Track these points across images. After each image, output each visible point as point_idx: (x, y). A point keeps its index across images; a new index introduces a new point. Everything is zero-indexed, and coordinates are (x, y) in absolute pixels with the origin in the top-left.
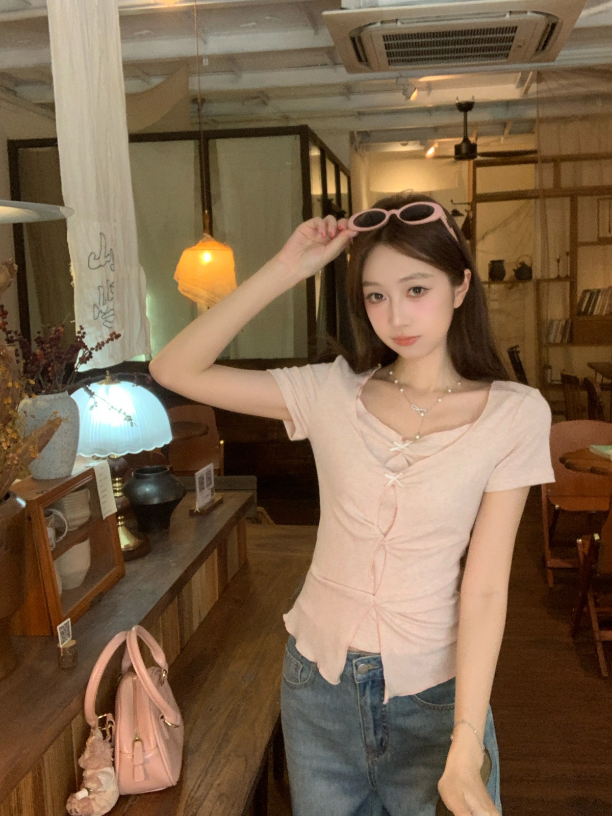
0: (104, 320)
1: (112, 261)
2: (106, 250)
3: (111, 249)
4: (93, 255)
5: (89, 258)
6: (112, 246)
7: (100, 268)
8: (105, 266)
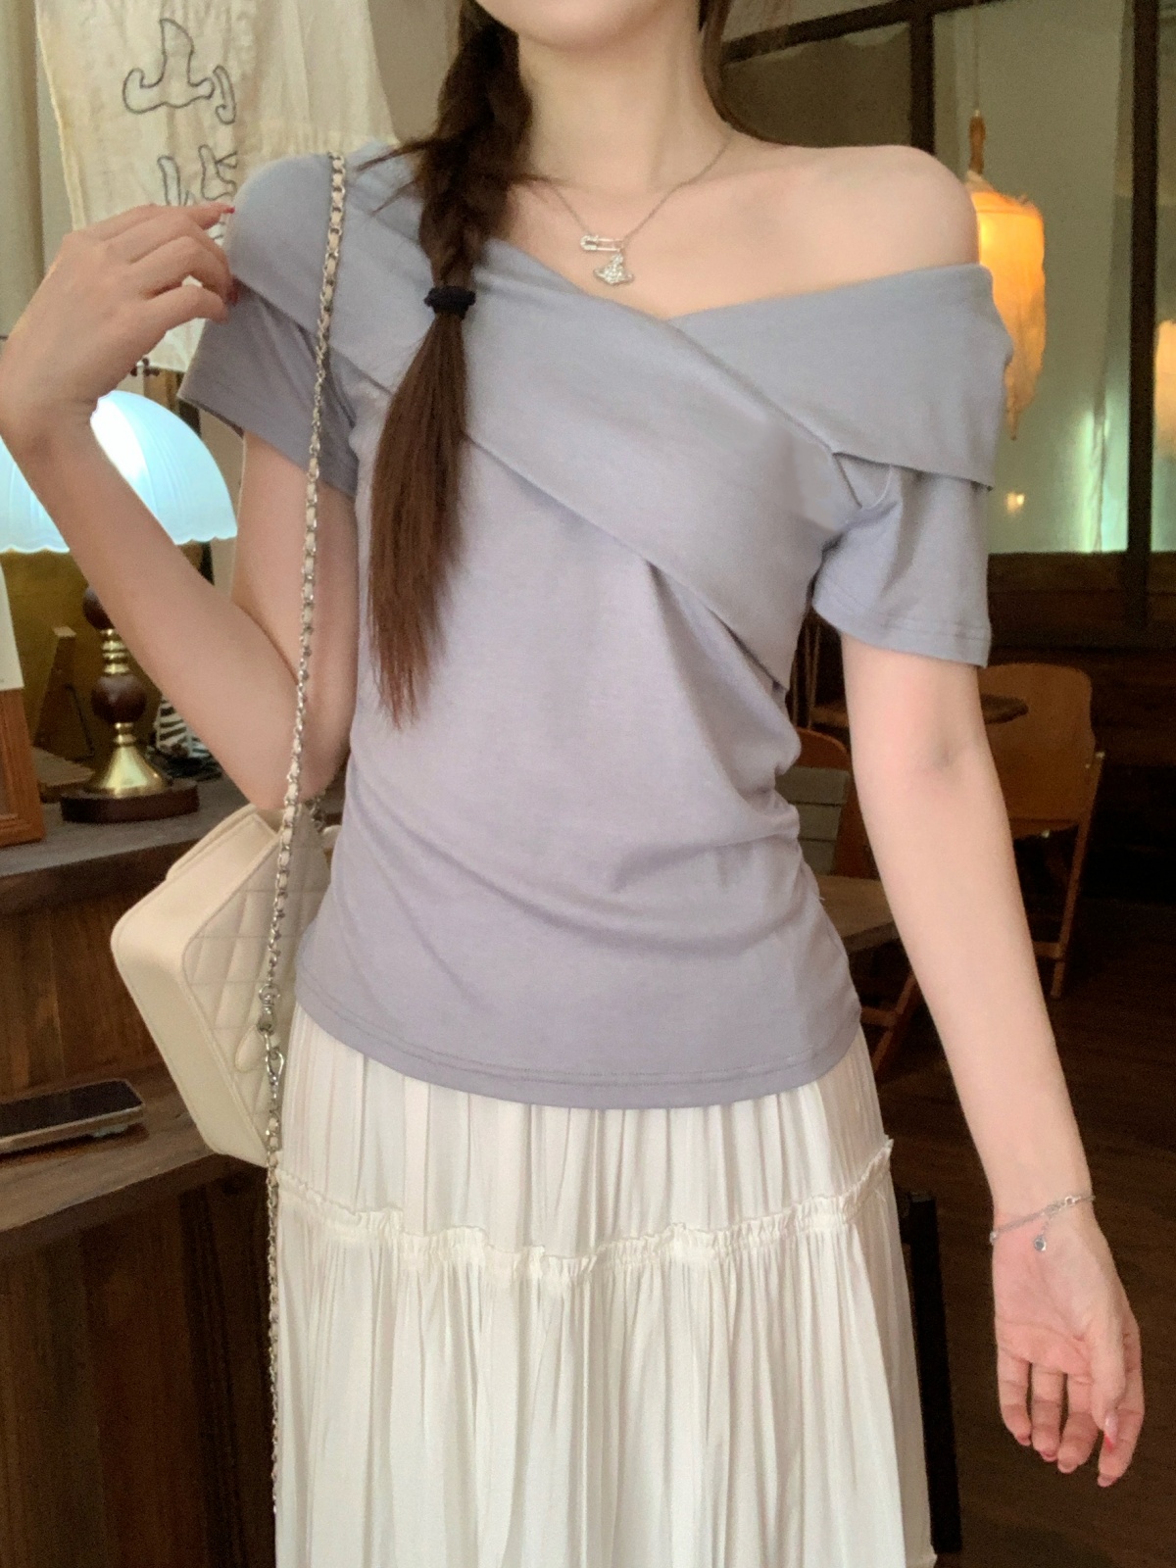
1: (217, 100)
2: (194, 63)
3: (218, 67)
4: (137, 76)
5: (125, 84)
6: (225, 59)
7: (163, 111)
8: (191, 106)
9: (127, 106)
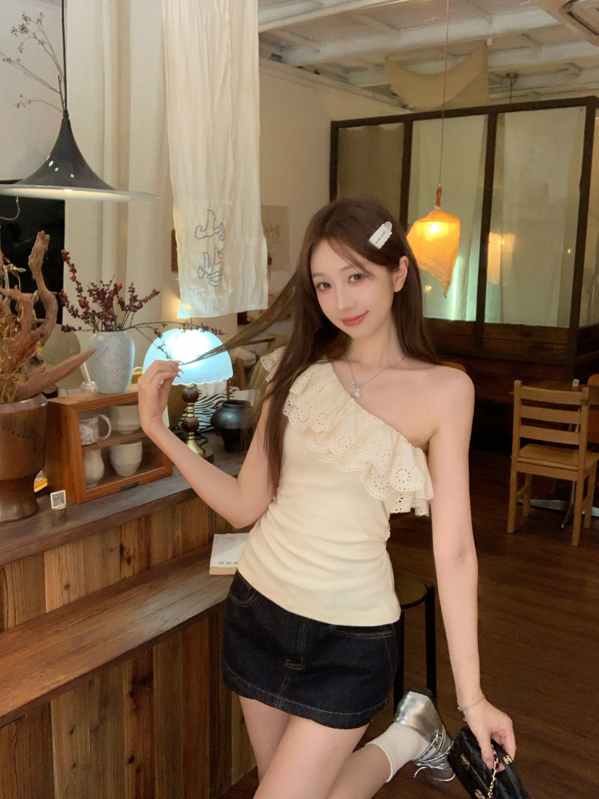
0: (210, 280)
1: (220, 232)
2: (215, 223)
3: (221, 223)
4: (199, 228)
5: (196, 231)
6: (223, 220)
7: (206, 238)
8: (213, 236)
9: (196, 237)
